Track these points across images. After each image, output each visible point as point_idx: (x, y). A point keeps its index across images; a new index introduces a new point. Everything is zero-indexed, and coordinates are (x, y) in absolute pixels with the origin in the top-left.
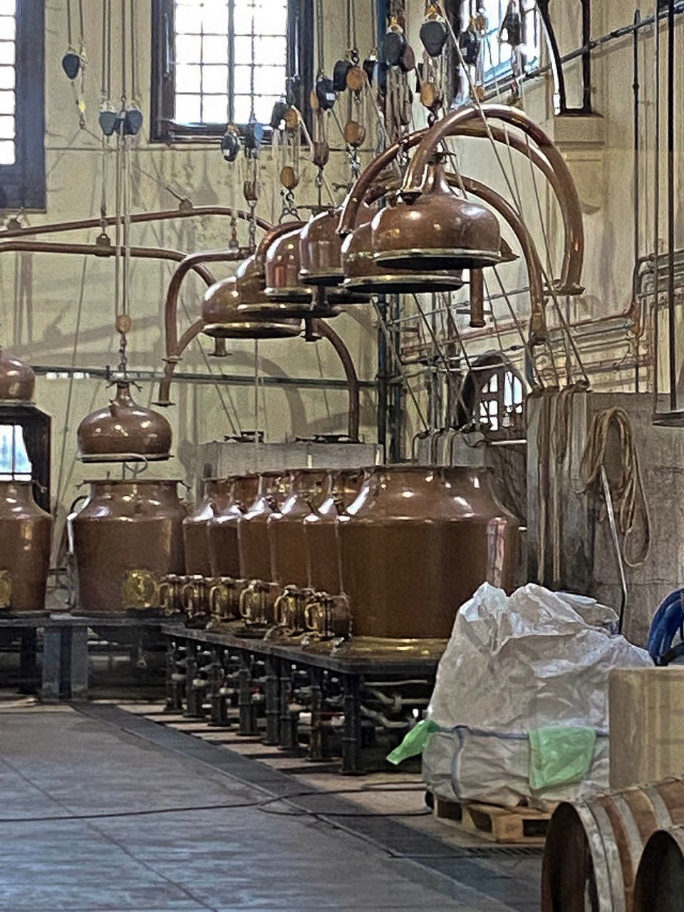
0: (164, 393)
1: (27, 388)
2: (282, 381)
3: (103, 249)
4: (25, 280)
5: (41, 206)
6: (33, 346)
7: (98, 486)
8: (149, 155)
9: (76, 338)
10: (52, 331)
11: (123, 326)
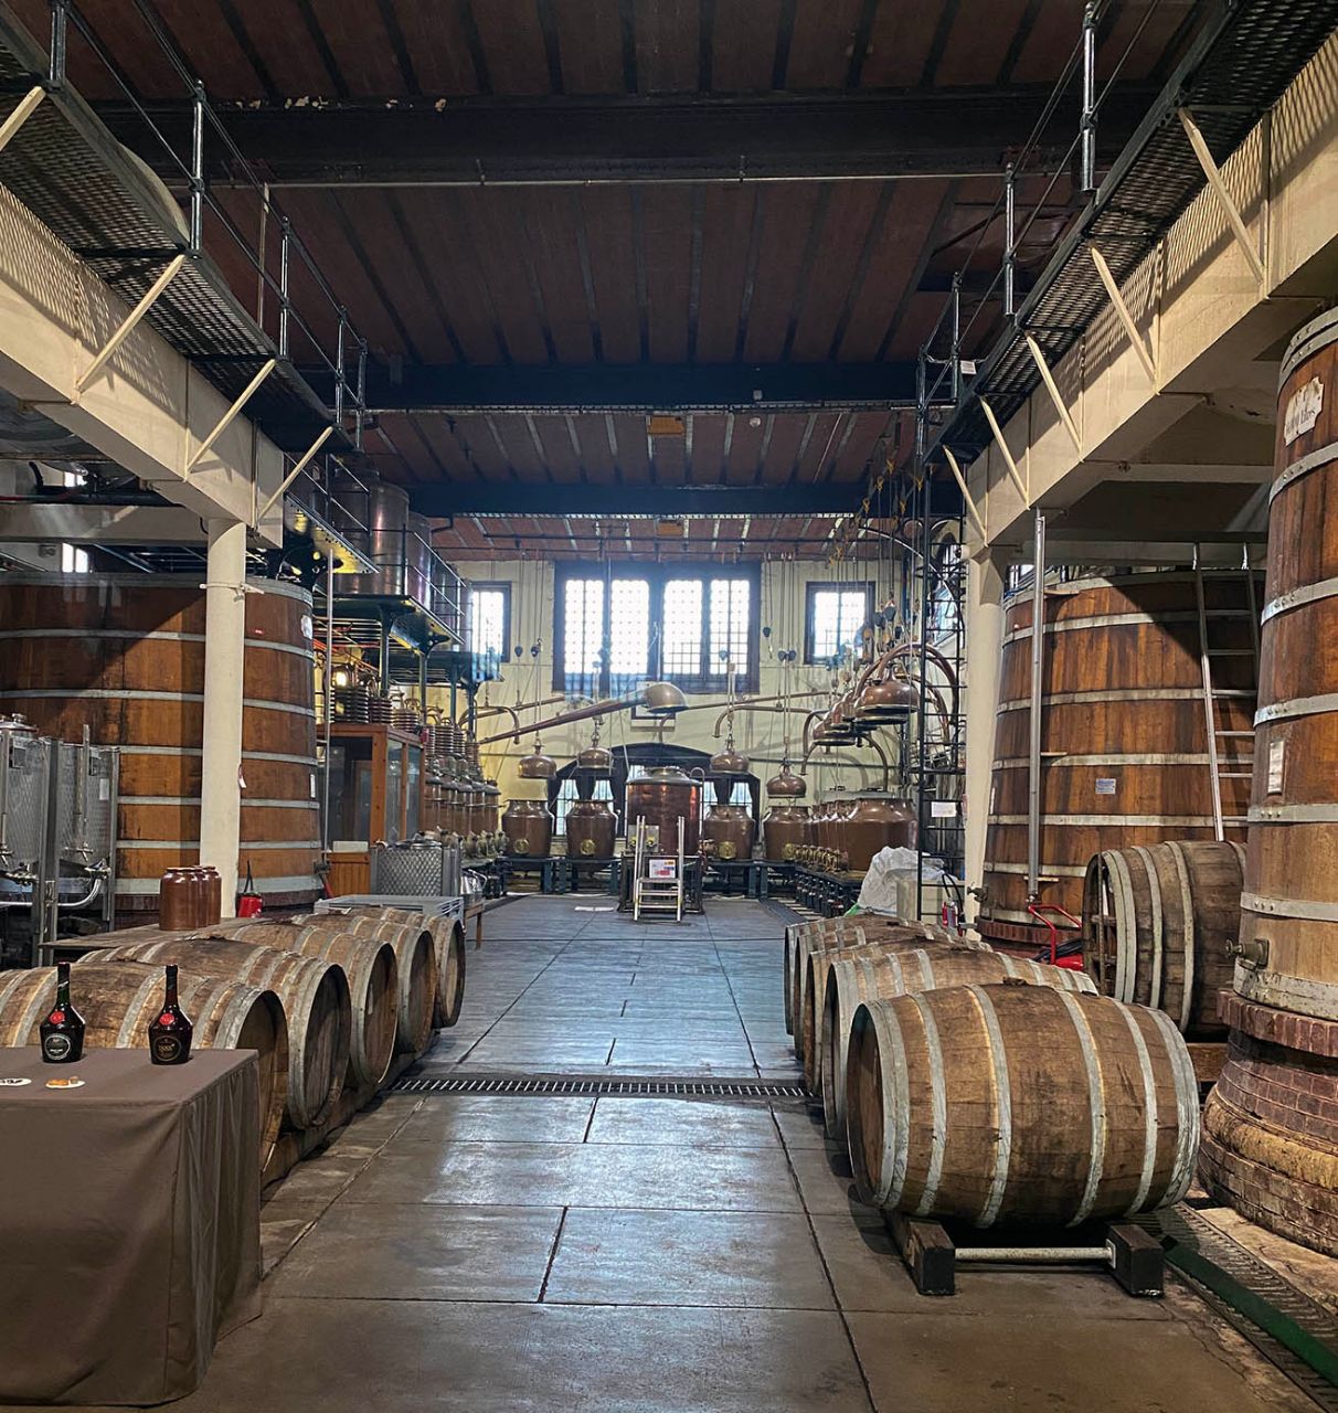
0: (804, 769)
1: (745, 767)
2: (859, 766)
3: (779, 709)
4: (750, 723)
5: (758, 692)
6: (753, 750)
7: (774, 808)
8: (803, 670)
9: (770, 747)
10: (761, 743)
11: (787, 743)
